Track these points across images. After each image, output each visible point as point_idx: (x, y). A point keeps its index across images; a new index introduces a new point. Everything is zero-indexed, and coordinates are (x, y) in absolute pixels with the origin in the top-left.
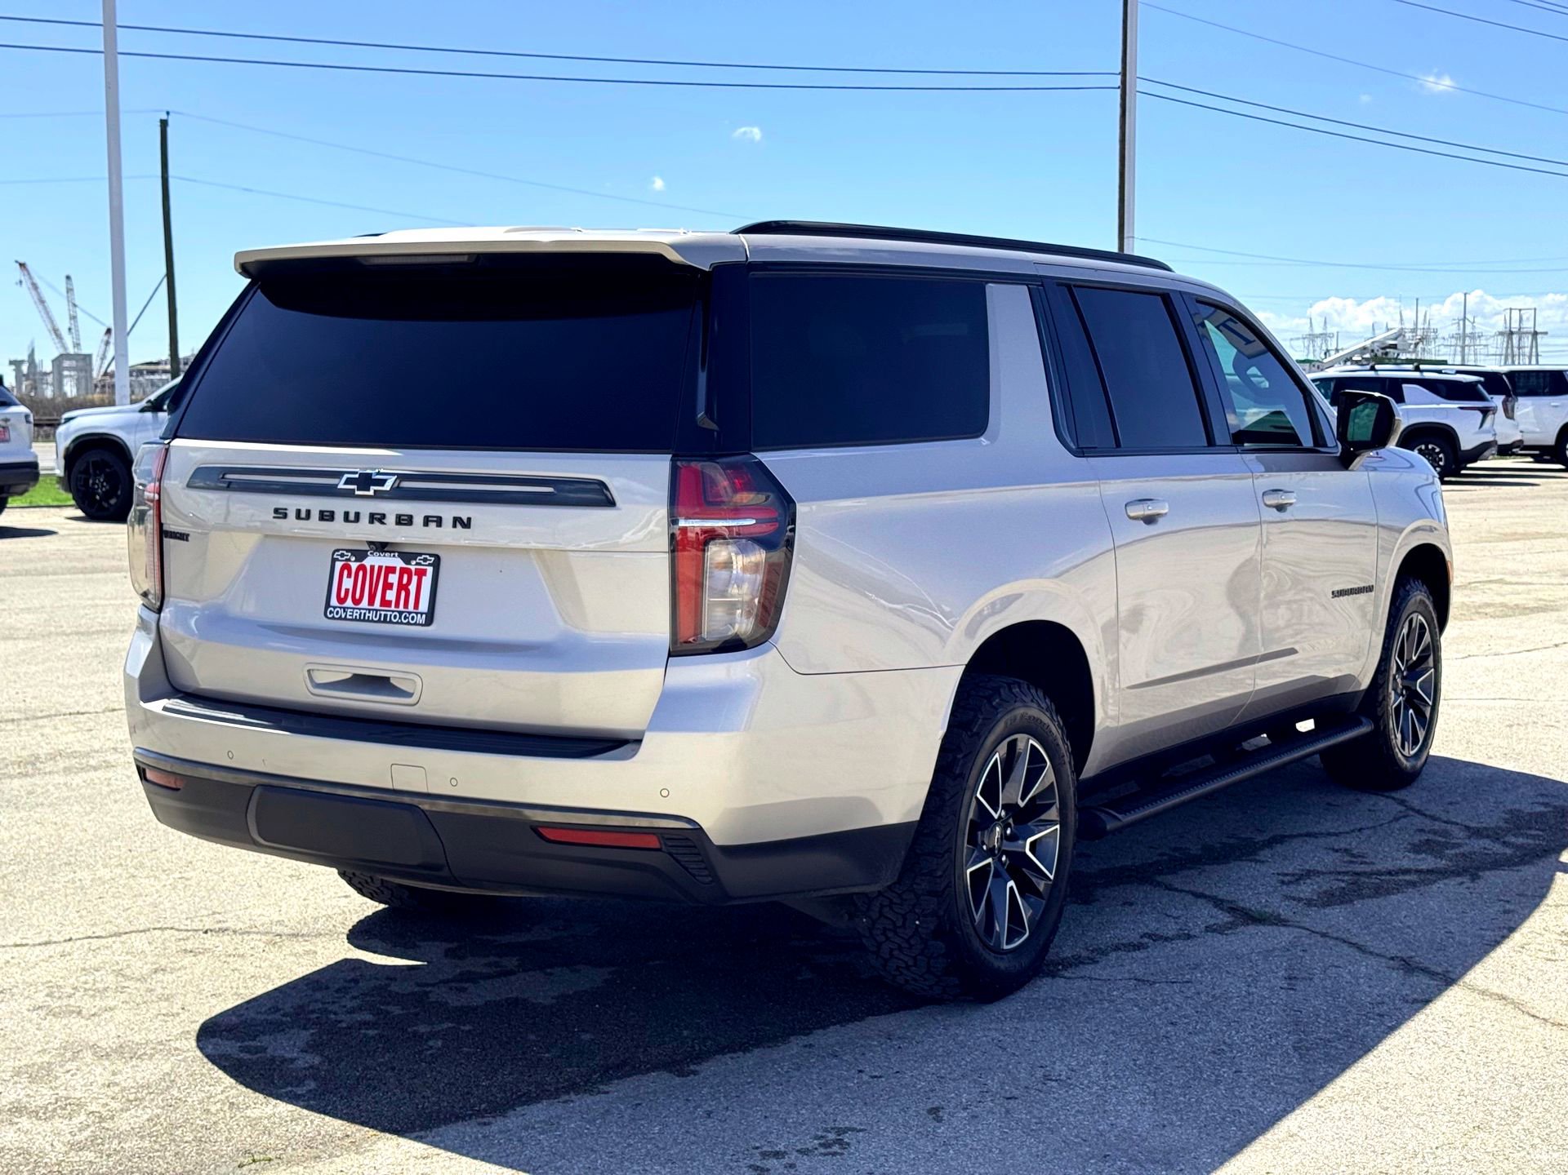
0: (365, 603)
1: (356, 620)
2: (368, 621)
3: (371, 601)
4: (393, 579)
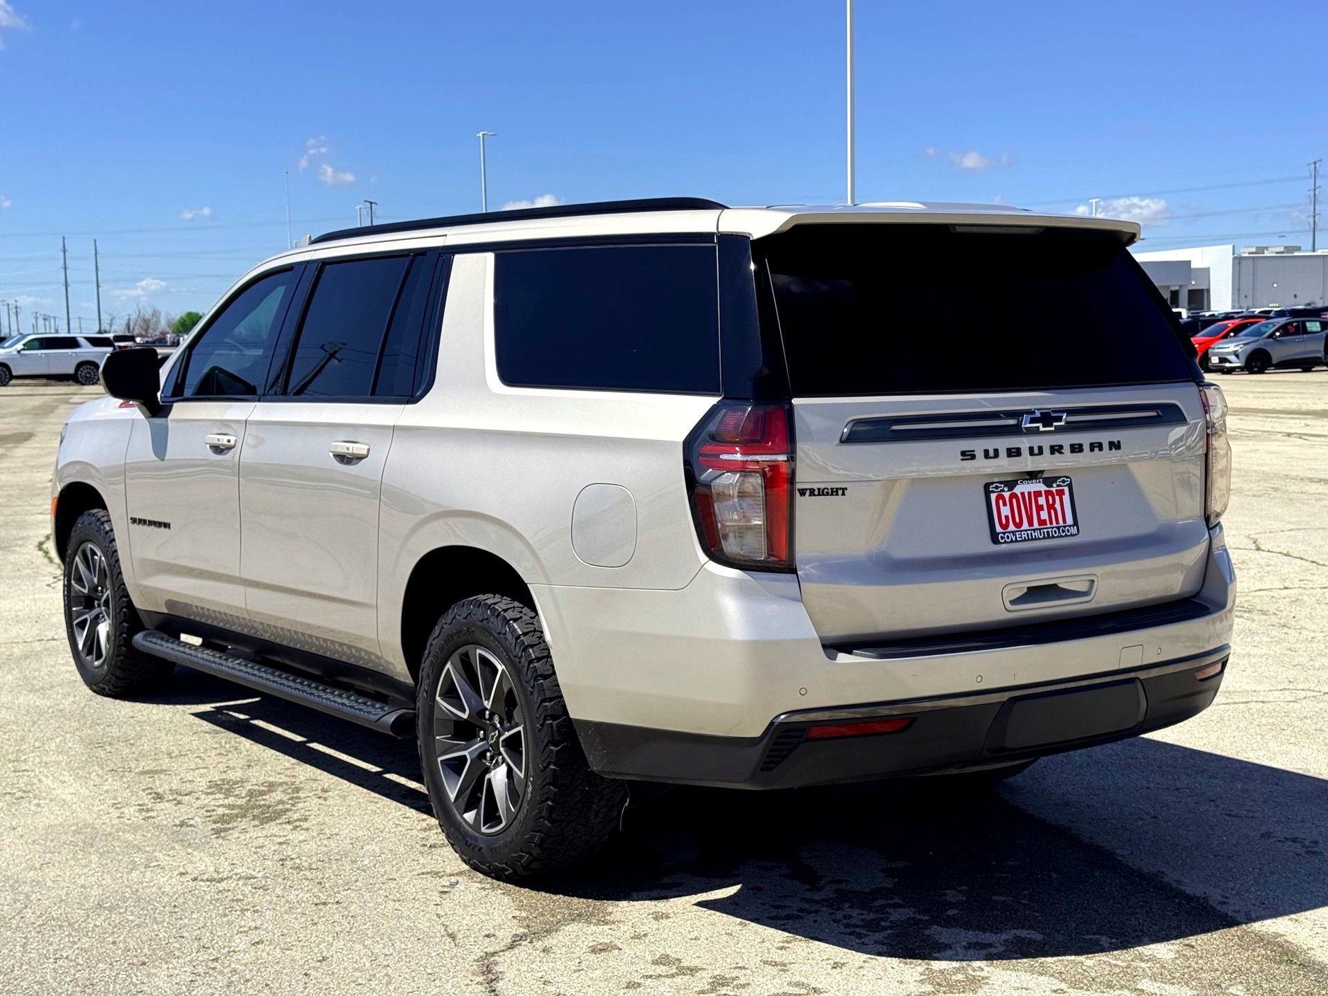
0: (1025, 525)
1: (1025, 540)
2: (1036, 539)
3: (1031, 523)
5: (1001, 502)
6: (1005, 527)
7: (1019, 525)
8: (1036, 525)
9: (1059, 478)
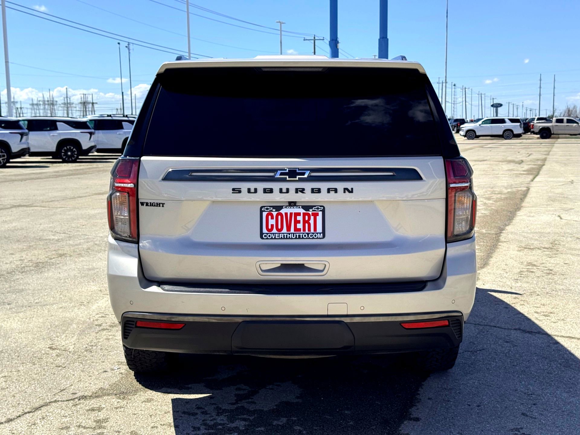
0: (285, 230)
1: (281, 238)
2: (289, 238)
3: (289, 229)
4: (300, 218)
5: (270, 217)
6: (270, 230)
7: (279, 230)
8: (292, 230)
9: (315, 206)
